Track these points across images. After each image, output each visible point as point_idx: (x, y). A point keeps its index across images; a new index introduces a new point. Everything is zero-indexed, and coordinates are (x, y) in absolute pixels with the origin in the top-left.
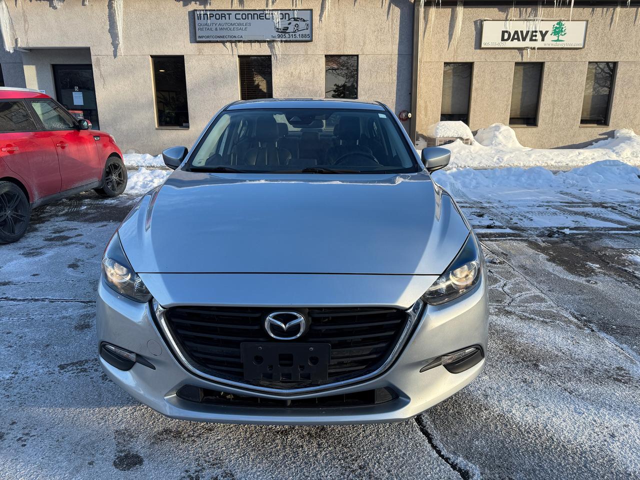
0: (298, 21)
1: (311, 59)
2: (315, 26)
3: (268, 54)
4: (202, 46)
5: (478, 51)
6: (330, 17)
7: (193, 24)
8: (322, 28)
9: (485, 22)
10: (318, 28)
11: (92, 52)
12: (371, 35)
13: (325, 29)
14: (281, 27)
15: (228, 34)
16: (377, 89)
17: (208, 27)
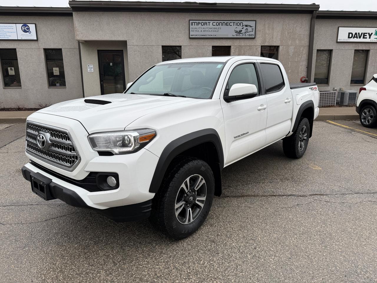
0: (248, 27)
1: (253, 48)
2: (257, 30)
3: (229, 45)
4: (192, 41)
5: (335, 44)
6: (265, 24)
7: (188, 28)
8: (260, 31)
9: (340, 28)
10: (258, 31)
11: (127, 43)
12: (287, 35)
13: (262, 32)
14: (238, 30)
15: (208, 34)
16: (289, 64)
17: (196, 30)
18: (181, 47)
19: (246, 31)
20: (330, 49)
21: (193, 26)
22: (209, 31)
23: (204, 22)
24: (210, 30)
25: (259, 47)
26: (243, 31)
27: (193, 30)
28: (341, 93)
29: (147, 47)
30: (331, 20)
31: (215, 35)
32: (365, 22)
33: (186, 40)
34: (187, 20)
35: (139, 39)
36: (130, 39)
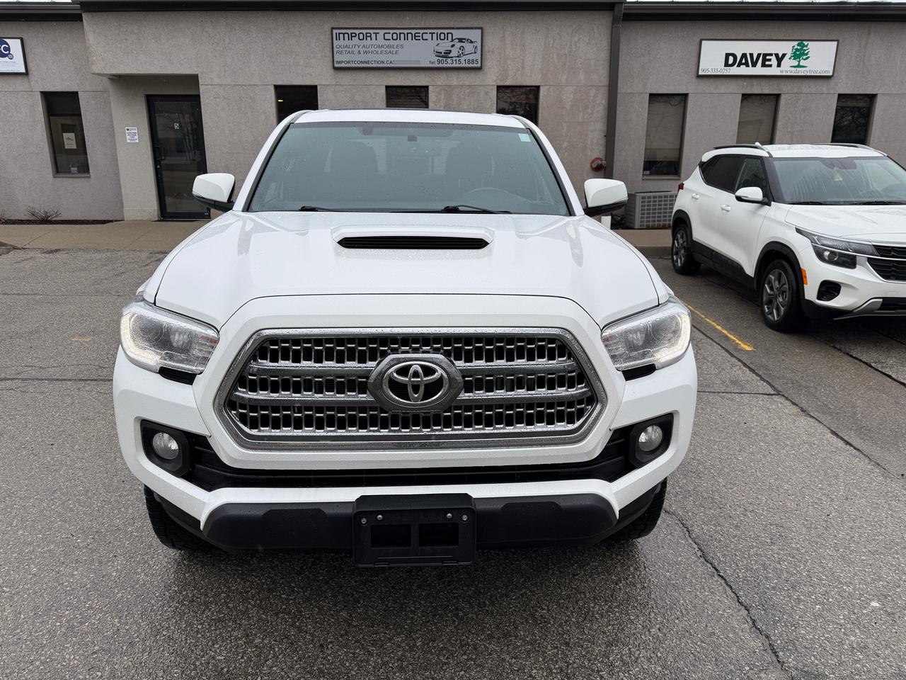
0: (464, 42)
1: (479, 91)
2: (486, 49)
3: (425, 84)
4: (341, 74)
5: (694, 79)
6: (504, 36)
7: (330, 46)
8: (493, 52)
9: (703, 42)
10: (489, 51)
11: (200, 81)
12: (556, 60)
13: (499, 53)
14: (442, 49)
15: (375, 59)
16: (563, 129)
17: (348, 50)
18: (315, 87)
19: (460, 53)
20: (681, 92)
21: (341, 42)
22: (377, 52)
23: (364, 31)
24: (380, 50)
25: (492, 90)
26: (454, 53)
27: (340, 49)
29: (241, 88)
30: (683, 24)
31: (391, 62)
32: (767, 28)
33: (327, 72)
34: (327, 27)
35: (225, 71)
36: (205, 70)
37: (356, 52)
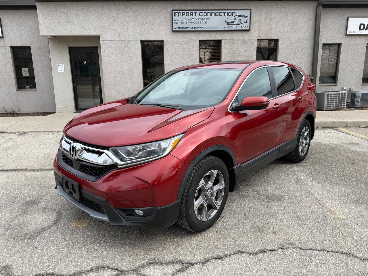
0: (241, 17)
1: (248, 42)
2: (252, 20)
3: (220, 39)
4: (176, 34)
5: (344, 37)
6: (261, 14)
7: (171, 19)
8: (256, 22)
9: (349, 18)
10: (253, 22)
11: (101, 38)
13: (258, 23)
14: (230, 21)
15: (194, 26)
17: (181, 21)
18: (163, 41)
19: (239, 22)
20: (338, 43)
21: (177, 17)
22: (196, 23)
23: (189, 12)
24: (197, 21)
25: (255, 41)
26: (236, 22)
27: (176, 21)
28: (352, 93)
29: (123, 42)
30: (340, 9)
31: (203, 28)
33: (169, 33)
34: (170, 10)
35: (114, 33)
36: (103, 33)
37: (185, 22)
